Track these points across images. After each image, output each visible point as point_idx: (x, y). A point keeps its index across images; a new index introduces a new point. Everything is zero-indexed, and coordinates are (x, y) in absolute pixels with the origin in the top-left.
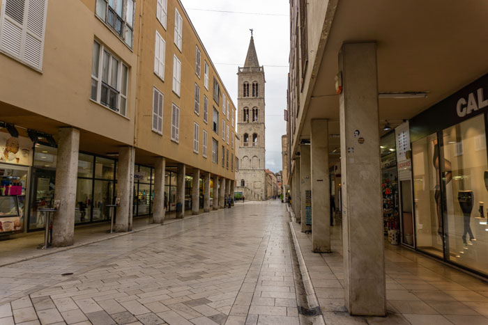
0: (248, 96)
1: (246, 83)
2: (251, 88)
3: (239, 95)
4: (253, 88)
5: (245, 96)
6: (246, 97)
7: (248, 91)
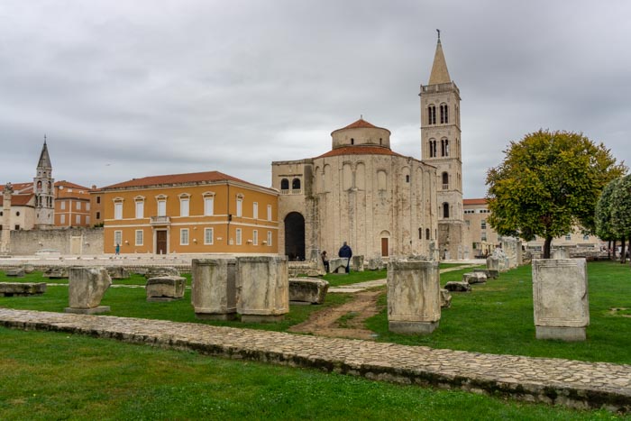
0: (434, 123)
1: (432, 106)
2: (438, 112)
3: (422, 123)
4: (442, 112)
5: (430, 123)
6: (433, 125)
7: (434, 116)
